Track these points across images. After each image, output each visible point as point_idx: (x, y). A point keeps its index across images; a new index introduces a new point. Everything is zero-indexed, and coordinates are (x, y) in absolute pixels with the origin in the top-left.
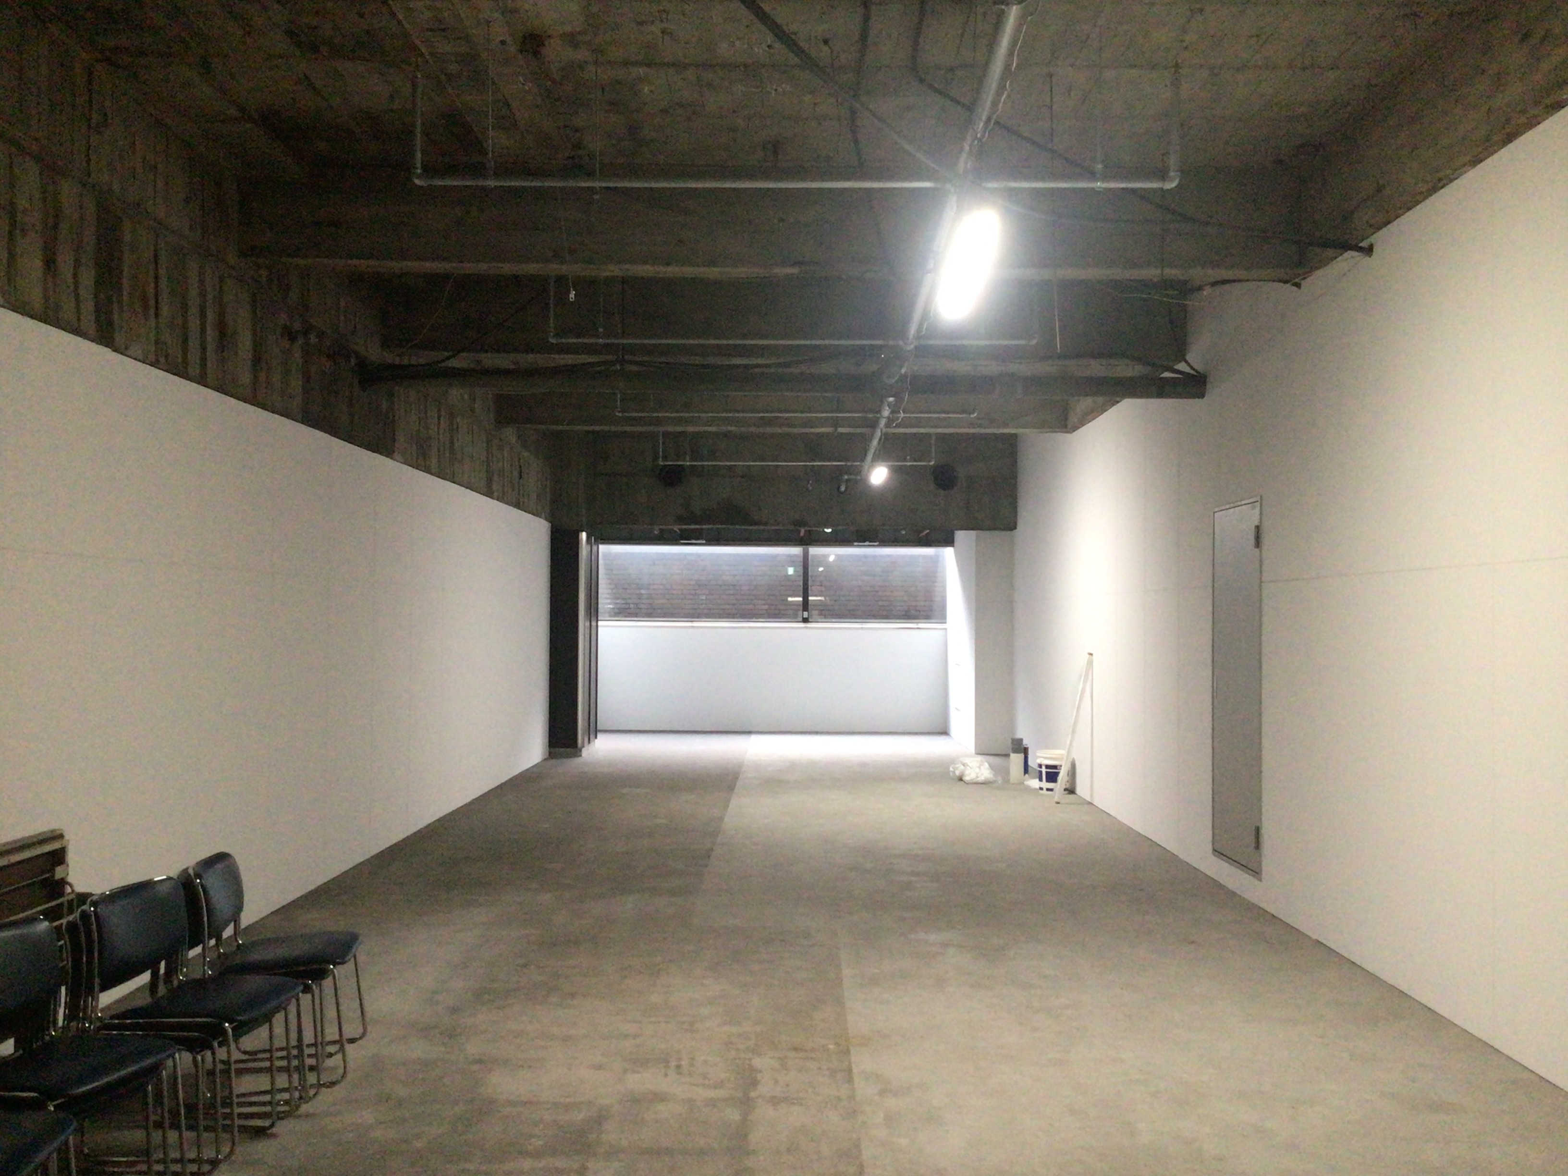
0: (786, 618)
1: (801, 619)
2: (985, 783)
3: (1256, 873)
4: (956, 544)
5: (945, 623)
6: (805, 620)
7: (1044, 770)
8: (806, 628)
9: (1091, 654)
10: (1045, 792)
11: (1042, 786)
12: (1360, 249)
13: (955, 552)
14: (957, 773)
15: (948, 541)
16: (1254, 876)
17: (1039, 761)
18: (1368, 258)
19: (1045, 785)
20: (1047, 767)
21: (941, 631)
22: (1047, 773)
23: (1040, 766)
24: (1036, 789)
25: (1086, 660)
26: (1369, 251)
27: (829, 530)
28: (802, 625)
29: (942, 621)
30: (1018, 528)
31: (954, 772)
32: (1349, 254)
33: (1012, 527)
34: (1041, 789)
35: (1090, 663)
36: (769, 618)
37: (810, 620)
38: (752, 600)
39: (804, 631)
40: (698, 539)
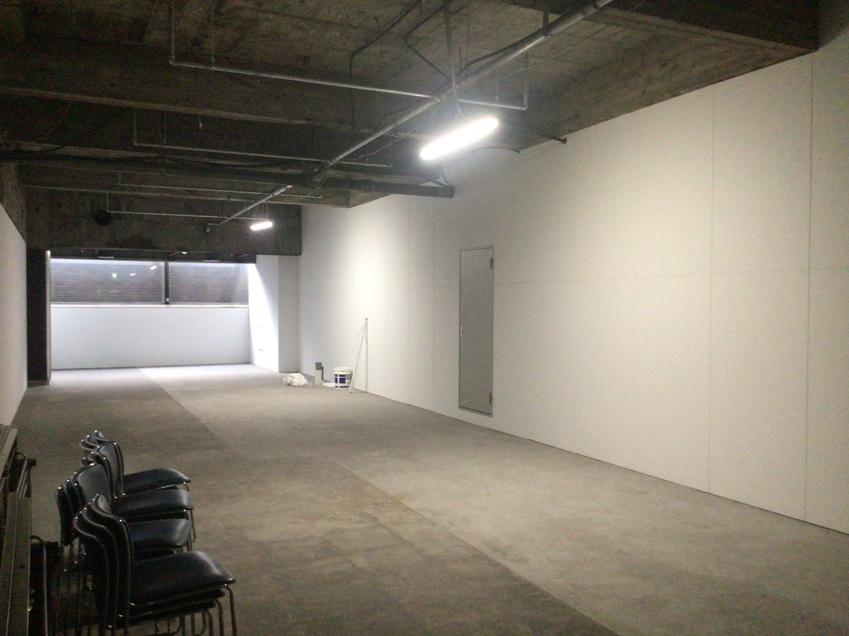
0: (153, 302)
1: (164, 302)
2: (304, 386)
3: (489, 414)
4: (257, 261)
5: (248, 304)
6: (167, 303)
7: (338, 377)
8: (168, 307)
9: (367, 319)
10: (339, 388)
11: (337, 385)
12: (560, 140)
13: (256, 266)
14: (288, 382)
15: (253, 261)
16: (489, 416)
17: (336, 373)
18: (563, 144)
19: (339, 384)
20: (340, 376)
21: (246, 309)
22: (340, 379)
23: (336, 375)
24: (334, 387)
25: (364, 322)
26: (565, 141)
27: (185, 253)
28: (165, 306)
29: (246, 303)
30: (303, 253)
31: (286, 381)
32: (553, 141)
33: (298, 253)
34: (337, 387)
35: (366, 324)
36: (141, 302)
37: (170, 303)
38: (130, 292)
39: (168, 309)
40: (110, 256)
